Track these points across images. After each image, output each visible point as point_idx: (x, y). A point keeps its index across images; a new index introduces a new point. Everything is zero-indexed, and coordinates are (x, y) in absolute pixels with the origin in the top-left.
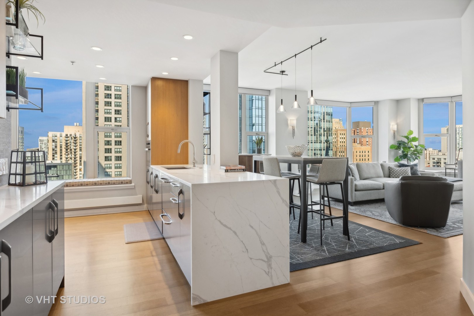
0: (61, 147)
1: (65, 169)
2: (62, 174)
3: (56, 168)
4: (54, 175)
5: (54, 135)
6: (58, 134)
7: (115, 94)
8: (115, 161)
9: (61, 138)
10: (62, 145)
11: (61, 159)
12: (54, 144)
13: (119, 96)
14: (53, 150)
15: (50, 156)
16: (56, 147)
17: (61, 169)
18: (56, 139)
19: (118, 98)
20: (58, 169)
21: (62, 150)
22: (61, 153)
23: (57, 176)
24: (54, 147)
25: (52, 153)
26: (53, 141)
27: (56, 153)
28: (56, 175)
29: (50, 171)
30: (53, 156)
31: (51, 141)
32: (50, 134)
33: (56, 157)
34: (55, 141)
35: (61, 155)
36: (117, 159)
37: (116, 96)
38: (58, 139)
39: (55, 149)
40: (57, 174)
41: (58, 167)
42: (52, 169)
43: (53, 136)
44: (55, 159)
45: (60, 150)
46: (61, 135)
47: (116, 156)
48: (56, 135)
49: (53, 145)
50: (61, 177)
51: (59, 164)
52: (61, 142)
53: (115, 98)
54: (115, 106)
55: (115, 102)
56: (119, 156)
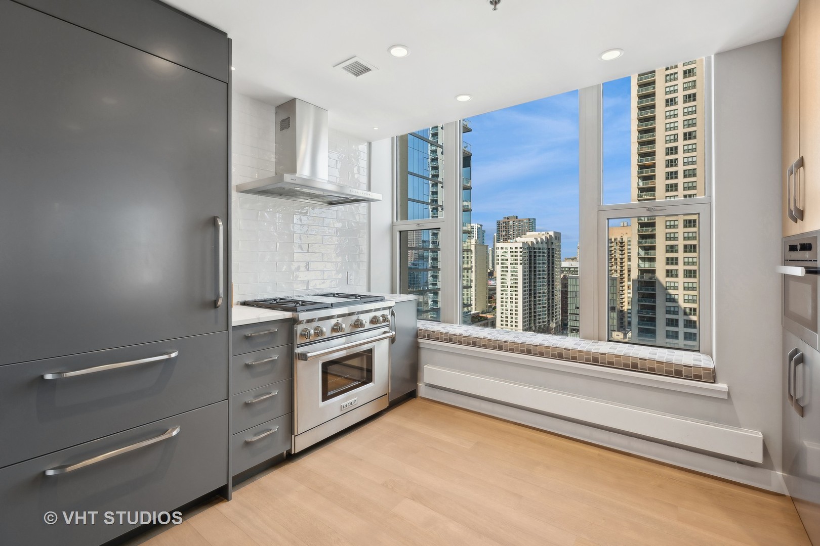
7: (685, 171)
8: (684, 277)
13: (691, 172)
19: (690, 176)
36: (688, 274)
37: (687, 173)
47: (686, 270)
53: (685, 176)
54: (685, 189)
55: (684, 183)
56: (691, 270)
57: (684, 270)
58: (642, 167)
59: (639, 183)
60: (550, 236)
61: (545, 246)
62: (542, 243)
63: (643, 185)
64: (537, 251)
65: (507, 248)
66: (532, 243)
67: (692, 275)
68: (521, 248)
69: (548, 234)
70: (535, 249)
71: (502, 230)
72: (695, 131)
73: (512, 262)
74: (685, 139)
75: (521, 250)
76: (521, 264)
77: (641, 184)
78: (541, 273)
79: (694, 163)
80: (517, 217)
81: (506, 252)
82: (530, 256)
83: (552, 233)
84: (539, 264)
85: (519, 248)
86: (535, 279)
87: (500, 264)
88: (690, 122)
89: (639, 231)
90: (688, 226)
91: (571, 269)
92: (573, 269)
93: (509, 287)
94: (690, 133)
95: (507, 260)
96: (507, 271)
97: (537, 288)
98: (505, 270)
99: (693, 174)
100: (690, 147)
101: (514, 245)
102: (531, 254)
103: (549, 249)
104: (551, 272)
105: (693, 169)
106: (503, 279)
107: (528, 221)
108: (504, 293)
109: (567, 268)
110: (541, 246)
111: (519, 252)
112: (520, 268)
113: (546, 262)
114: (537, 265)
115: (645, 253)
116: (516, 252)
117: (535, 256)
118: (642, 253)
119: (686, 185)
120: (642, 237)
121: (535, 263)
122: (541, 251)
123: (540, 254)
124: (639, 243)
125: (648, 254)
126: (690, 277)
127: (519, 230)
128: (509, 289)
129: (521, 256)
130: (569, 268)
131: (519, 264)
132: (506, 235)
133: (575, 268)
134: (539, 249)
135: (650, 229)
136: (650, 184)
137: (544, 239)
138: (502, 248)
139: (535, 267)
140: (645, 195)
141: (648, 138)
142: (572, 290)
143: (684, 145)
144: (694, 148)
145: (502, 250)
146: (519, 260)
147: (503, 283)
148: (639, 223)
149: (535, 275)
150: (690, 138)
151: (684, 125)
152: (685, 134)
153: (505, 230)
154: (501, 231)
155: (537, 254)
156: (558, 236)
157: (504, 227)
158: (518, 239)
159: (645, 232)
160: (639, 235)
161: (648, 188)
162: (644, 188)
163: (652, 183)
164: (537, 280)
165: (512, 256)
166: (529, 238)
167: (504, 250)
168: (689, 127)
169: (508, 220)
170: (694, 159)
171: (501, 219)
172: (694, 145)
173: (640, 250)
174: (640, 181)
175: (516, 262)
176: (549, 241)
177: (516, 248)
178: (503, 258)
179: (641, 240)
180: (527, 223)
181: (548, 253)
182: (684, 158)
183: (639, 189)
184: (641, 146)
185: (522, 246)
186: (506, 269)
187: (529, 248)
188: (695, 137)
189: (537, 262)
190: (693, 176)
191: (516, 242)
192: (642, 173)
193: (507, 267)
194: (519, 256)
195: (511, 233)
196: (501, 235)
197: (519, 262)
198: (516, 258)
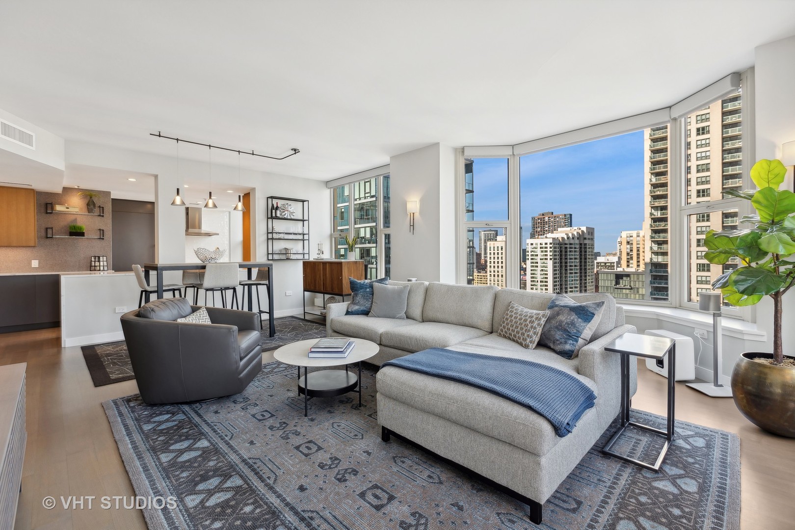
0: (638, 250)
1: (640, 279)
2: (637, 286)
3: (629, 278)
4: (626, 287)
5: (629, 235)
6: (634, 233)
7: (698, 166)
8: (697, 271)
9: (638, 238)
10: (639, 247)
11: (638, 266)
12: (629, 246)
13: (704, 167)
14: (628, 254)
15: (624, 262)
16: (631, 250)
17: (636, 279)
18: (632, 240)
19: (703, 171)
20: (632, 279)
21: (639, 254)
22: (638, 258)
23: (630, 288)
24: (629, 251)
25: (626, 259)
26: (628, 243)
27: (632, 258)
28: (628, 287)
29: (621, 281)
30: (628, 262)
31: (624, 243)
32: (624, 234)
33: (632, 264)
34: (630, 242)
35: (638, 262)
36: (701, 268)
37: (700, 168)
38: (634, 240)
39: (631, 253)
40: (630, 286)
41: (632, 276)
42: (624, 278)
43: (627, 237)
44: (631, 265)
45: (637, 254)
46: (638, 235)
47: (700, 264)
48: (631, 235)
49: (627, 248)
50: (636, 290)
51: (634, 273)
52: (638, 244)
53: (698, 171)
54: (698, 184)
55: (697, 178)
56: (704, 264)
57: (697, 264)
58: (654, 163)
59: (652, 179)
60: (583, 231)
61: (577, 241)
62: (573, 238)
63: (656, 181)
64: (568, 246)
65: (537, 244)
66: (563, 238)
67: (706, 268)
68: (551, 244)
69: (580, 229)
70: (566, 244)
71: (537, 226)
72: (709, 126)
73: (542, 257)
74: (698, 134)
75: (551, 246)
76: (551, 259)
77: (654, 180)
78: (573, 268)
79: (707, 157)
80: (552, 213)
81: (536, 248)
82: (561, 251)
83: (584, 229)
84: (571, 259)
85: (548, 244)
86: (566, 274)
87: (530, 259)
88: (704, 117)
89: (651, 226)
90: (701, 221)
91: (607, 264)
92: (609, 264)
93: (539, 282)
94: (703, 129)
95: (537, 255)
96: (537, 267)
97: (569, 282)
98: (534, 265)
99: (707, 169)
100: (703, 142)
101: (544, 241)
102: (561, 250)
103: (581, 244)
104: (583, 267)
105: (707, 164)
106: (533, 274)
107: (564, 217)
108: (534, 287)
109: (603, 263)
110: (572, 242)
111: (549, 248)
112: (550, 264)
113: (578, 257)
114: (568, 261)
115: (658, 248)
116: (546, 248)
117: (566, 252)
118: (655, 248)
119: (699, 180)
120: (655, 232)
121: (566, 259)
122: (573, 246)
123: (571, 250)
124: (652, 237)
125: (661, 248)
126: (704, 270)
127: (555, 226)
128: (539, 284)
129: (550, 251)
130: (605, 263)
131: (549, 259)
132: (541, 231)
133: (611, 263)
134: (571, 244)
135: (663, 224)
136: (662, 180)
137: (576, 235)
138: (532, 244)
139: (566, 263)
140: (659, 190)
141: (660, 134)
142: (603, 285)
143: (697, 141)
144: (707, 142)
145: (532, 246)
146: (549, 255)
147: (533, 278)
148: (652, 219)
149: (566, 270)
150: (703, 133)
151: (697, 121)
152: (698, 130)
153: (540, 226)
154: (536, 228)
155: (568, 250)
156: (591, 231)
157: (539, 223)
158: (549, 235)
159: (658, 227)
160: (652, 230)
161: (660, 184)
162: (657, 184)
163: (665, 179)
164: (569, 275)
165: (542, 252)
166: (560, 234)
167: (534, 246)
168: (702, 122)
169: (543, 216)
170: (708, 154)
171: (536, 215)
172: (707, 140)
173: (653, 245)
174: (653, 177)
175: (546, 257)
176: (581, 236)
177: (546, 244)
178: (533, 253)
179: (654, 235)
180: (563, 219)
181: (581, 248)
182: (697, 153)
183: (652, 185)
184: (654, 143)
185: (552, 242)
186: (536, 265)
187: (560, 244)
188: (708, 132)
189: (568, 257)
190: (707, 171)
191: (546, 237)
192: (654, 169)
193: (537, 263)
194: (549, 251)
195: (547, 229)
196: (537, 231)
197: (549, 257)
198: (546, 253)
